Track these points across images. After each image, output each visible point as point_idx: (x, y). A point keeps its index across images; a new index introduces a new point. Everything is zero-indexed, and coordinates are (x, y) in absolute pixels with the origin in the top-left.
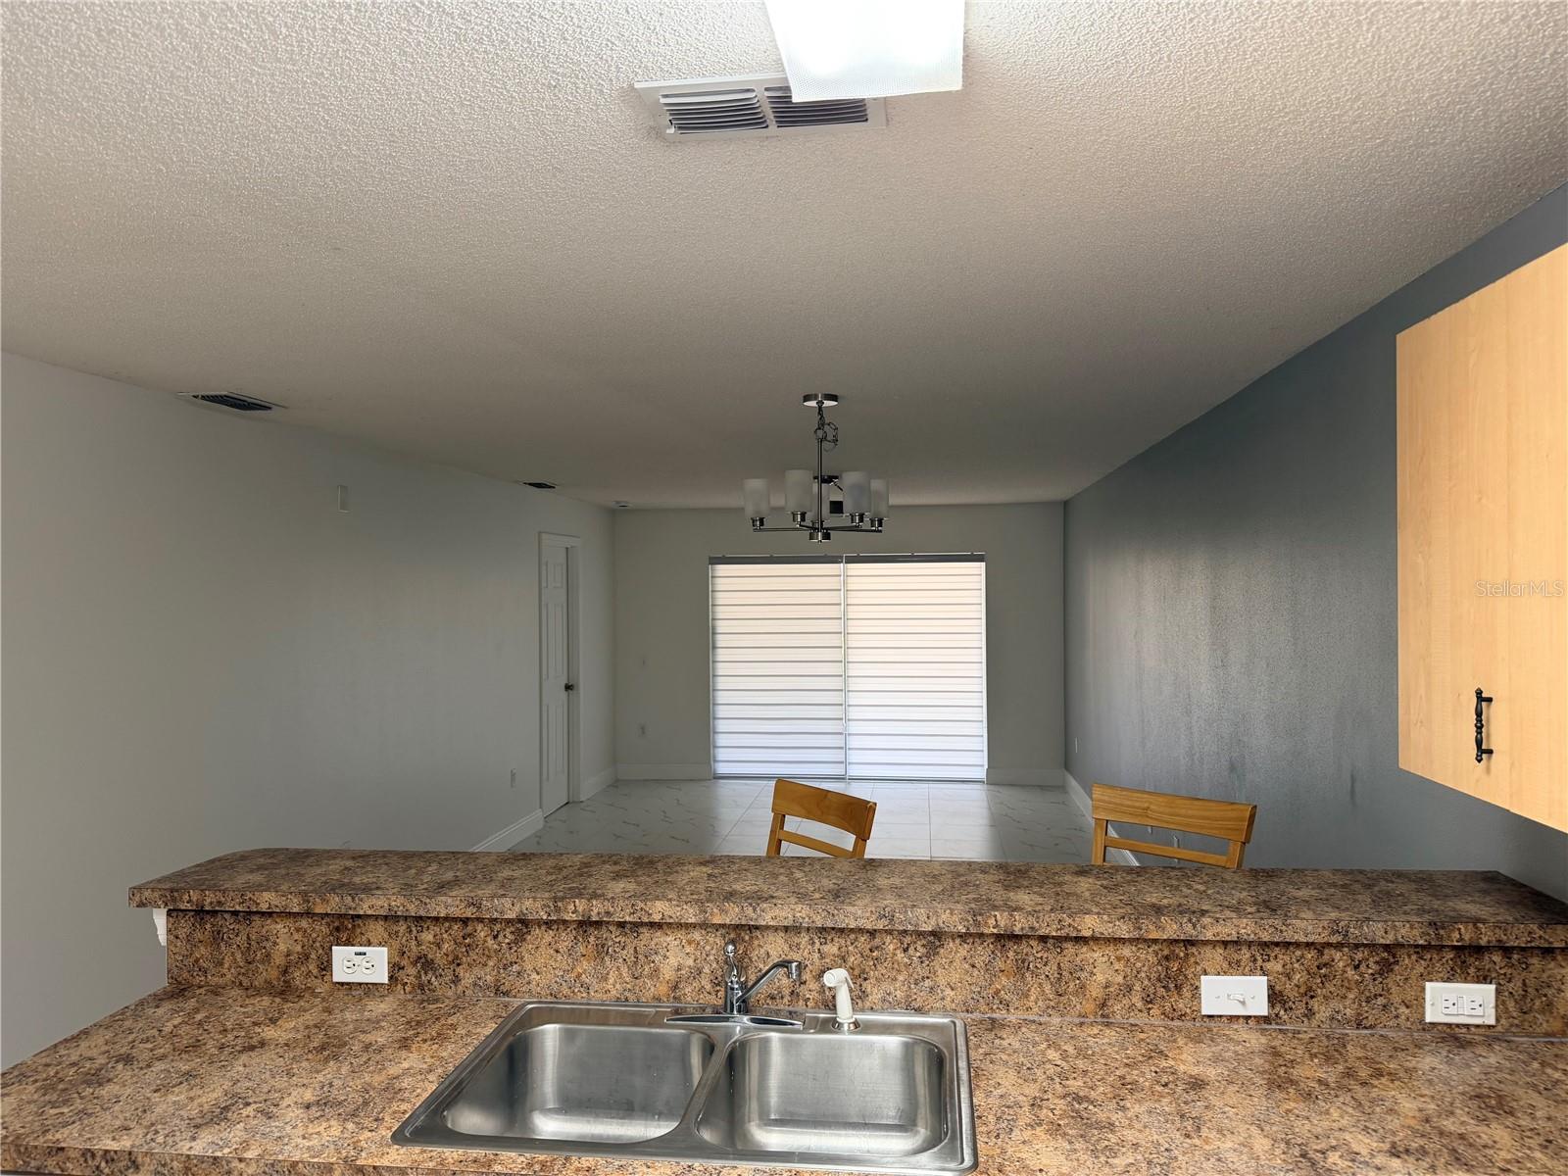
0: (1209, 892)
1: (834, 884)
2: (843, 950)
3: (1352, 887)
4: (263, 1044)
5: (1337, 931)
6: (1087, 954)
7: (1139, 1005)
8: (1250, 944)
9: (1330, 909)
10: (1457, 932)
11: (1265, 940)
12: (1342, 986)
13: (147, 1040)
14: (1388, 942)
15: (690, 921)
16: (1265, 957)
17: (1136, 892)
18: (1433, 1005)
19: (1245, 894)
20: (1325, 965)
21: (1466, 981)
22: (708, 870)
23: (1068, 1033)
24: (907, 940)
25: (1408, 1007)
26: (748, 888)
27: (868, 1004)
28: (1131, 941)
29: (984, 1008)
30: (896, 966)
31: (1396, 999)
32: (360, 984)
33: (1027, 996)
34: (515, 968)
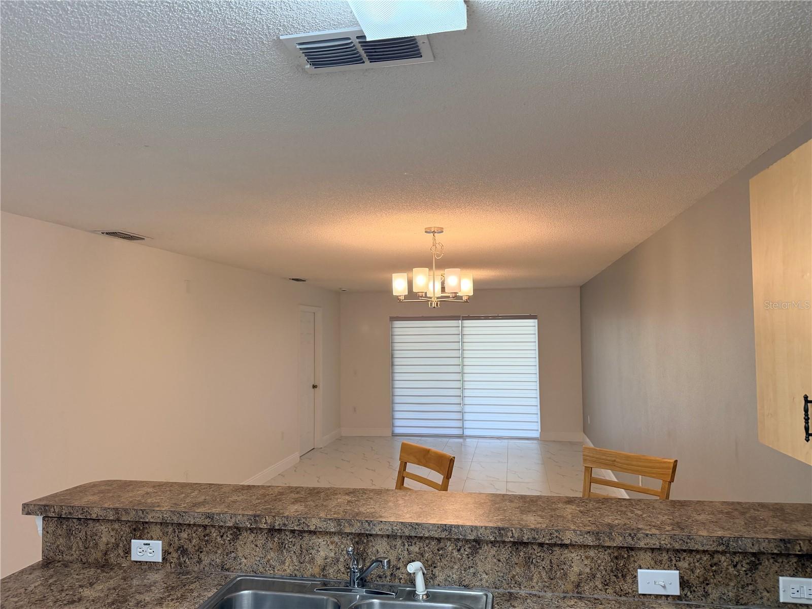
0: (644, 516)
1: (420, 508)
2: (422, 549)
3: (733, 514)
4: (80, 600)
5: (722, 543)
6: (568, 554)
7: (600, 586)
8: (668, 551)
9: (717, 529)
10: (799, 546)
11: (677, 548)
12: (726, 578)
13: (16, 596)
14: (754, 551)
15: (332, 530)
16: (677, 558)
17: (599, 516)
18: (784, 591)
19: (666, 517)
20: (715, 564)
21: (805, 577)
22: (348, 498)
23: (555, 604)
24: (460, 544)
25: (768, 592)
26: (368, 511)
27: (436, 582)
28: (594, 547)
29: (505, 586)
30: (453, 560)
31: (761, 587)
32: (147, 562)
33: (531, 579)
34: (233, 555)
